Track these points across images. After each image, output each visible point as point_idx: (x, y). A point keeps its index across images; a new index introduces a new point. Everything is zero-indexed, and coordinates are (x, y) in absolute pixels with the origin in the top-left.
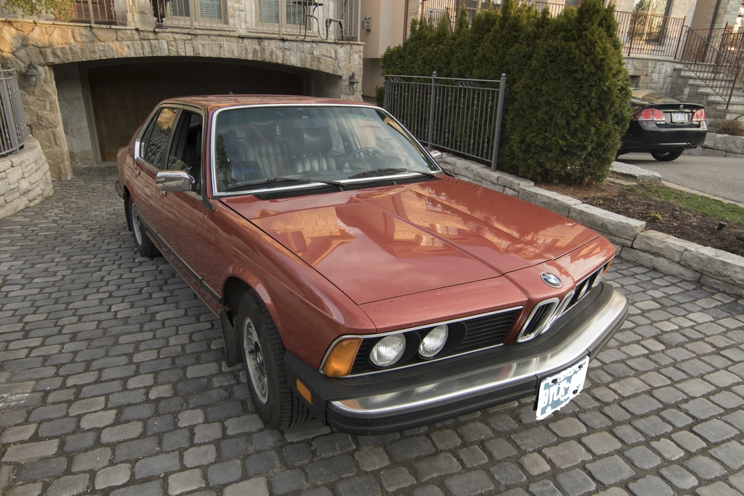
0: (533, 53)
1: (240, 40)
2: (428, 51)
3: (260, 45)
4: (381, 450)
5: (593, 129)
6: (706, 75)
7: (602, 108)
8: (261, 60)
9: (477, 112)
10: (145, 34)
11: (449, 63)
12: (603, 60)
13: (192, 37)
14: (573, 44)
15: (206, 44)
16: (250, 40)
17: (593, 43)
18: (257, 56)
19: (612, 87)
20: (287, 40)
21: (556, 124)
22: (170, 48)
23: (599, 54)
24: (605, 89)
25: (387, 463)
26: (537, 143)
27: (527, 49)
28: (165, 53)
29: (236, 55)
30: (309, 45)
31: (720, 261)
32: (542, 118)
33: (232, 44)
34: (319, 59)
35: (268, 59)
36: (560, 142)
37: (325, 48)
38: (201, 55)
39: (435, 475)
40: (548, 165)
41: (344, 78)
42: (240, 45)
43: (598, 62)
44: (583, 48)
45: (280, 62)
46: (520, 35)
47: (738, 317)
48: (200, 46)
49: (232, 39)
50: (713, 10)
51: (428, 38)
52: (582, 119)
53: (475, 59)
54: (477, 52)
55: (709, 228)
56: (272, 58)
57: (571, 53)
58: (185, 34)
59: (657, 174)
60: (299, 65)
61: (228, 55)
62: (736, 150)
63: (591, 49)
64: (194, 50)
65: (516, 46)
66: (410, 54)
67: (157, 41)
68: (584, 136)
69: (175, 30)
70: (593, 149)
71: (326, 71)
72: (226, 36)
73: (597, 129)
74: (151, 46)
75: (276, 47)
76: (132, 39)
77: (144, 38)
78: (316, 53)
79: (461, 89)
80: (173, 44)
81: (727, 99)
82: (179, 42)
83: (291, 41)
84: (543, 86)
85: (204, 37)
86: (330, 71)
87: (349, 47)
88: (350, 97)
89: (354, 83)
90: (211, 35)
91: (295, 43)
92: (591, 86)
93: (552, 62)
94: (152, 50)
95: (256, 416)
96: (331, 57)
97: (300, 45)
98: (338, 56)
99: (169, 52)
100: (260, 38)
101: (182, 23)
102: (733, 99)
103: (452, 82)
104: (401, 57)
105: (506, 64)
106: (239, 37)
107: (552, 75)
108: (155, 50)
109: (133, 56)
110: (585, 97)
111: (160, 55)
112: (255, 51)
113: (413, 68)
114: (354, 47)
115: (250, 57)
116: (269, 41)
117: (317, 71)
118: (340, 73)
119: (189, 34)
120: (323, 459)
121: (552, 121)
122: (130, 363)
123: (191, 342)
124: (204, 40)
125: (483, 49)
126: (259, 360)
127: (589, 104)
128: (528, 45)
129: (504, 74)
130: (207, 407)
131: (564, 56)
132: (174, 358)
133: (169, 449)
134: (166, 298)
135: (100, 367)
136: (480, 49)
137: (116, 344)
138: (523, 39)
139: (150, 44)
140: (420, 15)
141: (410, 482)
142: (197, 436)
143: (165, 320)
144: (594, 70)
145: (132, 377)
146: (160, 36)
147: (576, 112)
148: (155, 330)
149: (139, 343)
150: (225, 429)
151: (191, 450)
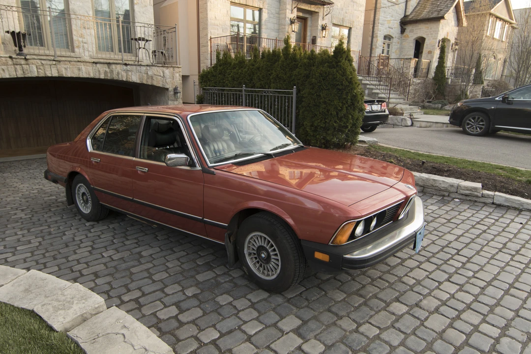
0: (309, 74)
1: (94, 65)
2: (234, 72)
3: (109, 68)
4: (338, 291)
5: (350, 116)
7: (353, 104)
8: (111, 78)
9: (278, 109)
10: (18, 60)
11: (251, 80)
12: (351, 78)
13: (57, 62)
14: (335, 70)
15: (68, 67)
16: (101, 65)
17: (345, 70)
18: (107, 76)
19: (357, 93)
20: (129, 65)
21: (331, 114)
22: (39, 70)
23: (349, 75)
24: (354, 94)
25: (345, 295)
26: (322, 126)
27: (305, 72)
28: (35, 74)
29: (92, 75)
30: (144, 68)
31: (432, 179)
32: (323, 112)
33: (88, 67)
34: (152, 77)
35: (115, 77)
36: (335, 124)
37: (156, 70)
38: (65, 76)
39: (371, 295)
40: (328, 138)
41: (170, 89)
42: (94, 68)
43: (349, 80)
44: (340, 72)
45: (124, 79)
46: (298, 64)
47: (448, 205)
48: (63, 70)
49: (88, 64)
51: (232, 64)
52: (344, 111)
53: (271, 77)
54: (272, 73)
55: (418, 164)
56: (119, 77)
57: (334, 75)
58: (50, 60)
59: (375, 140)
60: (138, 81)
61: (85, 75)
62: (398, 124)
63: (344, 73)
64: (58, 72)
65: (297, 70)
66: (220, 74)
67: (28, 66)
68: (346, 120)
69: (42, 57)
70: (351, 127)
71: (158, 85)
72: (84, 62)
73: (352, 116)
74: (23, 70)
75: (121, 69)
76: (6, 64)
77: (17, 63)
78: (150, 73)
79: (265, 96)
80: (41, 67)
81: (388, 96)
82: (46, 66)
83: (131, 65)
84: (321, 94)
85: (66, 62)
86: (160, 85)
87: (172, 69)
88: (175, 102)
89: (177, 93)
90: (71, 61)
91: (134, 67)
92: (347, 93)
93: (324, 80)
94: (24, 72)
95: (260, 290)
96: (161, 76)
97: (138, 68)
98: (165, 75)
99: (38, 74)
100: (109, 64)
101: (37, 52)
102: (391, 96)
103: (256, 92)
104: (213, 76)
105: (292, 80)
106: (93, 63)
107: (325, 87)
108: (27, 72)
109: (8, 76)
110: (345, 98)
111: (30, 76)
112: (106, 72)
113: (224, 82)
114: (176, 69)
115: (102, 77)
116: (116, 65)
117: (151, 85)
118: (167, 87)
119: (54, 60)
120: (314, 301)
121: (328, 113)
122: (154, 281)
123: (182, 263)
124: (66, 65)
125: (275, 71)
126: (264, 256)
127: (347, 103)
128: (306, 70)
129: (295, 87)
130: (228, 293)
131: (331, 76)
132: (181, 273)
133: (228, 316)
134: (136, 243)
135: (137, 287)
136: (273, 72)
137: (132, 274)
138: (301, 66)
139: (22, 68)
140: (209, 47)
141: (362, 300)
142: (237, 306)
143: (151, 255)
144: (348, 84)
145: (164, 288)
146: (30, 61)
147: (341, 107)
148: (151, 262)
149: (147, 270)
150: (250, 300)
151: (240, 313)
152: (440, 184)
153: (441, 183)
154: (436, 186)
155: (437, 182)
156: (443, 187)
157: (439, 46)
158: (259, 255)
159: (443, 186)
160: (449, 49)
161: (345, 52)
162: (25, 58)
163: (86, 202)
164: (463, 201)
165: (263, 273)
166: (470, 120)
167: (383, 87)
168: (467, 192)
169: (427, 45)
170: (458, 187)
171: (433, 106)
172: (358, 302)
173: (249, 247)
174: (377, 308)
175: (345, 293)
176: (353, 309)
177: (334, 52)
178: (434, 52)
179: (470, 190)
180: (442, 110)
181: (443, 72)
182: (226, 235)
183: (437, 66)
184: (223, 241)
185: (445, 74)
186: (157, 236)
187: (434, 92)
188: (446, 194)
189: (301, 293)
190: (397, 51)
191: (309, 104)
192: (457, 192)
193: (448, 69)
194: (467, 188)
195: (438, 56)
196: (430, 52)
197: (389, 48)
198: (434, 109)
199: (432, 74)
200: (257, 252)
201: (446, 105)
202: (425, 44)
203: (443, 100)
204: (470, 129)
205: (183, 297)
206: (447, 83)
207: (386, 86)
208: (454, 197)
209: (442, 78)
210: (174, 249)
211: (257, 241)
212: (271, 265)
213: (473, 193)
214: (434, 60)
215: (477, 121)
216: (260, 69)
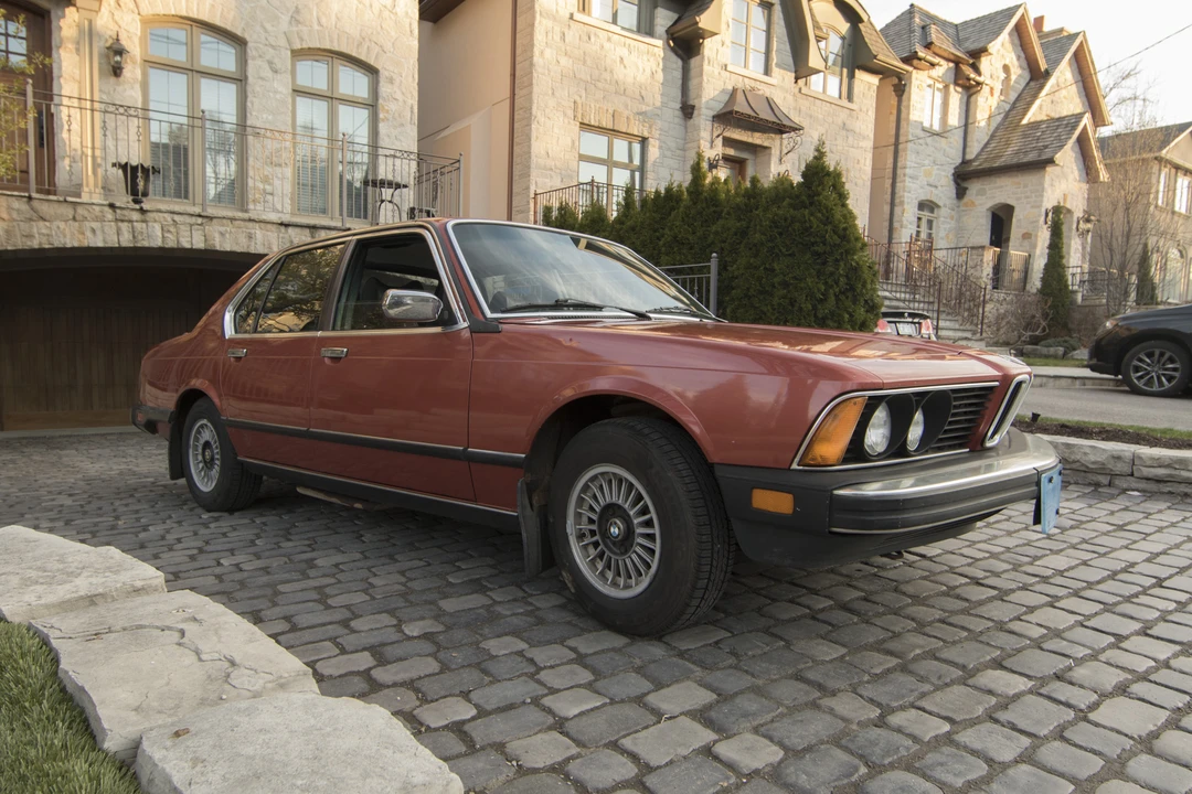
0: (748, 227)
1: (283, 228)
3: (313, 237)
6: (903, 295)
7: (852, 289)
10: (125, 212)
12: (845, 229)
13: (205, 220)
14: (807, 212)
15: (226, 231)
16: (298, 230)
17: (830, 211)
19: (862, 264)
21: (801, 309)
22: (166, 235)
23: (840, 222)
24: (854, 264)
25: (844, 651)
27: (738, 224)
28: (157, 242)
31: (1063, 443)
32: (780, 304)
33: (269, 233)
38: (218, 248)
39: (918, 651)
42: (281, 235)
43: (841, 233)
44: (819, 215)
46: (722, 211)
47: (1112, 501)
48: (217, 235)
49: (269, 226)
50: (887, 224)
52: (832, 303)
53: (661, 243)
54: (663, 236)
57: (805, 222)
58: (192, 215)
61: (262, 250)
63: (828, 218)
64: (206, 240)
65: (721, 222)
67: (144, 225)
69: (176, 209)
72: (261, 222)
73: (851, 316)
74: (133, 232)
76: (101, 219)
77: (123, 218)
80: (172, 229)
82: (182, 227)
84: (775, 265)
85: (225, 221)
90: (236, 220)
92: (837, 260)
93: (780, 234)
94: (134, 237)
99: (163, 241)
100: (314, 228)
106: (281, 224)
107: (784, 250)
108: (140, 238)
109: (100, 244)
110: (832, 274)
111: (147, 245)
116: (328, 231)
119: (200, 216)
120: (754, 656)
121: (793, 306)
122: (328, 607)
123: (410, 580)
124: (223, 226)
125: (671, 229)
126: (617, 531)
127: (837, 283)
128: (740, 220)
129: (714, 255)
130: (516, 633)
131: (797, 225)
132: (403, 595)
133: (508, 676)
134: (309, 546)
135: (281, 616)
136: (667, 231)
137: (277, 593)
138: (729, 213)
139: (133, 228)
140: (532, 213)
141: (893, 662)
142: (536, 659)
143: (337, 565)
144: (838, 241)
145: (351, 619)
146: (150, 216)
147: (823, 294)
148: (333, 575)
149: (319, 589)
150: (573, 649)
151: (543, 673)
152: (1085, 454)
153: (1088, 451)
154: (1074, 462)
155: (1075, 449)
156: (1093, 463)
157: (1046, 223)
158: (605, 534)
159: (1092, 458)
160: (1070, 229)
161: (828, 174)
162: (141, 209)
163: (209, 464)
164: (1149, 495)
165: (615, 584)
166: (1141, 360)
167: (922, 305)
168: (1161, 472)
169: (1019, 220)
170: (1134, 459)
171: (1045, 350)
172: (880, 664)
173: (578, 516)
174: (940, 678)
175: (844, 646)
176: (866, 678)
177: (804, 175)
178: (1036, 236)
179: (1168, 466)
180: (1068, 359)
181: (1061, 279)
182: (519, 484)
183: (1046, 265)
184: (513, 506)
185: (1067, 281)
186: (362, 536)
187: (1045, 316)
188: (1104, 480)
189: (717, 643)
190: (951, 237)
191: (748, 289)
192: (1132, 475)
193: (1073, 275)
194: (1159, 462)
195: (1047, 243)
196: (1027, 236)
197: (930, 228)
198: (1047, 357)
199: (1036, 282)
200: (600, 526)
201: (1074, 349)
202: (1014, 220)
203: (1067, 338)
204: (1143, 381)
205: (395, 637)
206: (1073, 302)
207: (929, 303)
208: (1125, 486)
209: (1060, 290)
210: (396, 557)
211: (599, 495)
212: (634, 556)
213: (1177, 472)
214: (1038, 252)
215: (1159, 362)
216: (637, 229)
